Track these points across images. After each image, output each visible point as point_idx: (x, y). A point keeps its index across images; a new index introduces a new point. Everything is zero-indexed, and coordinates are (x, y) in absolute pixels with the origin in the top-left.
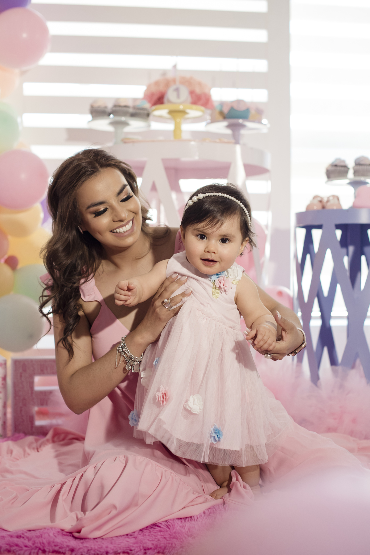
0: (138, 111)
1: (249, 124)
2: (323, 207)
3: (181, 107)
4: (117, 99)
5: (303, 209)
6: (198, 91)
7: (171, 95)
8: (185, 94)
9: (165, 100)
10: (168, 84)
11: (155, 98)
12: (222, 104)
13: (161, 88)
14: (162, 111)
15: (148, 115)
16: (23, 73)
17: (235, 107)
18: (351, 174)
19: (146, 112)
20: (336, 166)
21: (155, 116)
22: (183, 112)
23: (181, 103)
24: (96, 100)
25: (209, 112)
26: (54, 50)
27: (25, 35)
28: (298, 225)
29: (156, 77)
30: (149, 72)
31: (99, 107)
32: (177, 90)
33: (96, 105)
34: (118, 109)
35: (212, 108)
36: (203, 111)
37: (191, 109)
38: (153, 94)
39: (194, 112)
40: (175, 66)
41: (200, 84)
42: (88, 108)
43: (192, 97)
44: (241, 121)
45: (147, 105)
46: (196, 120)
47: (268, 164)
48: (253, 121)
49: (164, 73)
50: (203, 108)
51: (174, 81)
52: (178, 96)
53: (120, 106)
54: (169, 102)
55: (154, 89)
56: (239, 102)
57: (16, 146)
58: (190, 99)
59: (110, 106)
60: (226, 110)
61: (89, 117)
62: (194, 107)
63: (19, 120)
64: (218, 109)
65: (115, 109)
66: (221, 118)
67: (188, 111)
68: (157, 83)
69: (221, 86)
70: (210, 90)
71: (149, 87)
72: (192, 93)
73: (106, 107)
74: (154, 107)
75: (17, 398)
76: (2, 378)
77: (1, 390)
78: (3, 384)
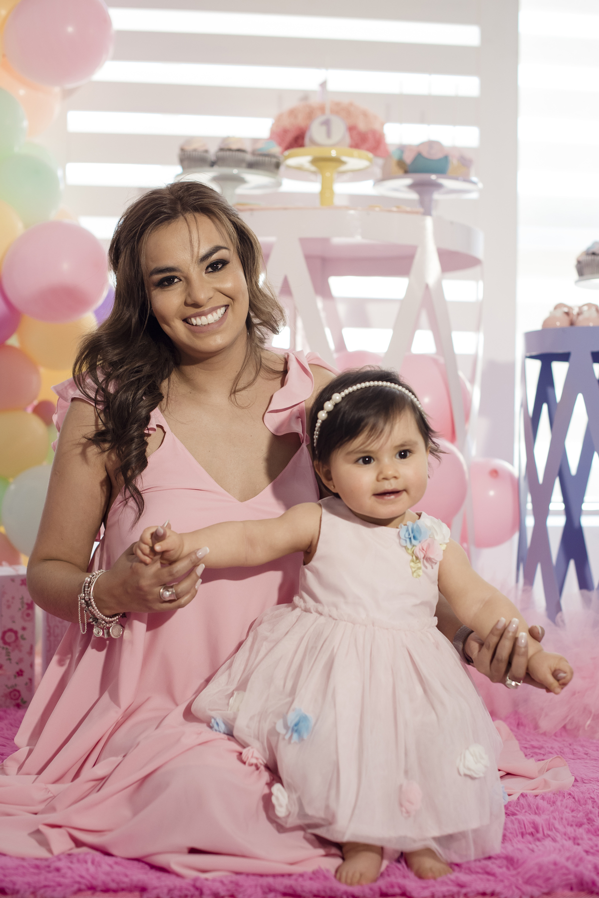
0: (260, 158)
1: (448, 183)
2: (572, 324)
3: (334, 153)
4: (225, 139)
5: (538, 327)
6: (362, 126)
7: (316, 132)
8: (339, 129)
9: (307, 140)
10: (311, 115)
11: (289, 137)
12: (402, 148)
13: (300, 121)
14: (300, 159)
15: (277, 166)
16: (67, 94)
17: (425, 153)
19: (274, 160)
20: (594, 254)
21: (289, 167)
22: (338, 161)
23: (333, 146)
24: (190, 140)
25: (380, 161)
26: (117, 57)
27: (70, 29)
28: (528, 355)
29: (291, 103)
30: (280, 94)
31: (195, 150)
32: (327, 123)
33: (189, 148)
34: (228, 153)
35: (386, 155)
36: (370, 160)
37: (351, 156)
38: (285, 131)
39: (356, 161)
40: (323, 85)
41: (365, 114)
42: (175, 153)
43: (351, 137)
44: (433, 177)
45: (276, 149)
46: (358, 175)
47: (479, 252)
48: (456, 178)
49: (305, 96)
50: (370, 155)
51: (322, 109)
52: (329, 134)
53: (230, 150)
54: (314, 143)
55: (287, 123)
56: (431, 144)
57: (53, 216)
58: (348, 140)
59: (213, 150)
60: (408, 158)
61: (179, 169)
62: (356, 152)
63: (60, 173)
64: (395, 157)
65: (222, 154)
66: (401, 172)
67: (344, 159)
68: (292, 113)
69: (401, 120)
70: (383, 125)
71: (279, 119)
72: (351, 129)
73: (206, 151)
74: (287, 153)
75: (52, 638)
76: (27, 604)
77: (26, 625)
78: (28, 615)
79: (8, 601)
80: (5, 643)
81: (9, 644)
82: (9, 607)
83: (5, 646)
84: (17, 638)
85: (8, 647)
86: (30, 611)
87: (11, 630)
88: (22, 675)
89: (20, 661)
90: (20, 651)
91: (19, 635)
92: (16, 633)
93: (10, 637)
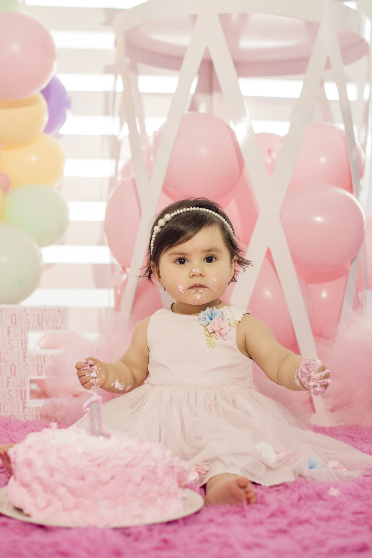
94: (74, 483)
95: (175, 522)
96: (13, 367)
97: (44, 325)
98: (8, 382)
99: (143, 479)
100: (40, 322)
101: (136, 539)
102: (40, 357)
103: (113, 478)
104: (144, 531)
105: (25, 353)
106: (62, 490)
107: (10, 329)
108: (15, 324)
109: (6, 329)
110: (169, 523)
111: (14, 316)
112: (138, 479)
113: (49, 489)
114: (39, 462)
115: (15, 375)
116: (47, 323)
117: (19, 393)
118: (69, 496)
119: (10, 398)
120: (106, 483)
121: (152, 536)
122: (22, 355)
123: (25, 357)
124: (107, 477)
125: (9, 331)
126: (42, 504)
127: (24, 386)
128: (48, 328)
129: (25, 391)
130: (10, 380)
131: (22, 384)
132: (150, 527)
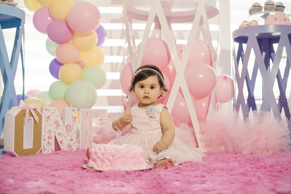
2: (249, 26)
18: (263, 10)
20: (255, 6)
75: (83, 130)
76: (74, 117)
77: (74, 124)
78: (74, 121)
79: (68, 116)
80: (67, 129)
81: (68, 130)
82: (68, 118)
83: (67, 131)
84: (71, 128)
85: (68, 131)
86: (75, 120)
87: (69, 125)
88: (72, 140)
89: (72, 136)
90: (72, 133)
91: (71, 127)
92: (70, 126)
93: (69, 128)
94: (111, 158)
95: (143, 170)
96: (87, 131)
97: (98, 116)
98: (85, 137)
99: (132, 157)
100: (97, 115)
101: (130, 174)
102: (97, 128)
103: (123, 156)
104: (133, 172)
105: (91, 126)
106: (106, 161)
107: (86, 118)
108: (87, 116)
109: (84, 118)
110: (141, 171)
111: (87, 113)
112: (131, 157)
113: (102, 160)
114: (98, 152)
115: (87, 134)
116: (99, 116)
117: (89, 141)
118: (109, 162)
119: (86, 143)
120: (121, 158)
121: (135, 174)
122: (90, 127)
123: (91, 128)
124: (121, 156)
125: (85, 118)
126: (100, 165)
127: (91, 139)
128: (99, 117)
129: (91, 140)
130: (86, 136)
131: (90, 138)
132: (135, 171)
